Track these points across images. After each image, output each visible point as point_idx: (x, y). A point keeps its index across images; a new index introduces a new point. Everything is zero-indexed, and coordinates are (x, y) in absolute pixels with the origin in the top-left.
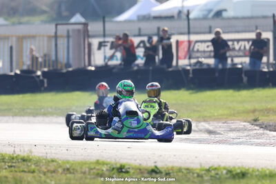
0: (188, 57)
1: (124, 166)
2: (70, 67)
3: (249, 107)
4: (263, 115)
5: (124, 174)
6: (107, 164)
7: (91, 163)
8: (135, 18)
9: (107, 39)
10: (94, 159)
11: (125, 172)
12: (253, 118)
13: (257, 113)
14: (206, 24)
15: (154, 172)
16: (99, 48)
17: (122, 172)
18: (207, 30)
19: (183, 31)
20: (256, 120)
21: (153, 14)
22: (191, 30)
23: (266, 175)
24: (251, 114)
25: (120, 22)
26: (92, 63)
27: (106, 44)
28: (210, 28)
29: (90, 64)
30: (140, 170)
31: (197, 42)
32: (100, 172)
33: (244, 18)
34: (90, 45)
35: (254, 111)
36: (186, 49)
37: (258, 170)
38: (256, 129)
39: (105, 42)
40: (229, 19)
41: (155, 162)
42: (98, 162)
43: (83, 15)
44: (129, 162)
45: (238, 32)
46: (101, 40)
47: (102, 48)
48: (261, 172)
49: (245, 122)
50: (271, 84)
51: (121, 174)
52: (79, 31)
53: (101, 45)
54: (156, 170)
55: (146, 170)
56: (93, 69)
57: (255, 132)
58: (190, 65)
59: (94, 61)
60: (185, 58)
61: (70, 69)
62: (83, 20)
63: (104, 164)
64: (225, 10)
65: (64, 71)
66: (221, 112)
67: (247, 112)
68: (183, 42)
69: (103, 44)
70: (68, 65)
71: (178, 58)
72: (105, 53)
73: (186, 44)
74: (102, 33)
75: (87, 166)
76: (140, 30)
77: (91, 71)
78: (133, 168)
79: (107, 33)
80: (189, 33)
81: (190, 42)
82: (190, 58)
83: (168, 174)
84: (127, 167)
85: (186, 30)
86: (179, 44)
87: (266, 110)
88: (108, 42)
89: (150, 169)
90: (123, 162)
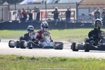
0: (45, 17)
1: (22, 57)
2: (3, 21)
3: (67, 35)
4: (72, 39)
5: (22, 60)
6: (16, 56)
7: (10, 55)
8: (27, 3)
9: (16, 11)
10: (11, 54)
11: (22, 59)
12: (69, 39)
13: (70, 38)
14: (52, 6)
15: (33, 59)
16: (14, 14)
17: (21, 59)
18: (53, 8)
19: (44, 8)
20: (70, 40)
21: (33, 2)
22: (47, 8)
23: (73, 60)
24: (68, 38)
25: (21, 5)
26: (11, 19)
27: (16, 13)
28: (54, 7)
29: (10, 20)
30: (28, 58)
31: (49, 12)
32: (13, 59)
33: (66, 3)
34: (10, 13)
35: (69, 37)
36: (45, 15)
37: (70, 58)
38: (70, 44)
39: (15, 12)
40: (60, 4)
41: (33, 55)
42: (12, 55)
43: (8, 2)
44: (24, 55)
45: (64, 8)
46: (14, 11)
47: (15, 14)
48: (71, 59)
49: (66, 41)
50: (75, 27)
51: (21, 60)
52: (6, 8)
53: (14, 13)
54: (34, 58)
55: (30, 58)
56: (11, 22)
57: (69, 44)
58: (46, 20)
59: (12, 19)
60: (44, 18)
61: (3, 22)
62: (8, 4)
63: (15, 56)
64: (59, 1)
65: (1, 22)
66: (57, 37)
67: (67, 37)
68: (44, 12)
69: (15, 13)
70: (2, 20)
71: (42, 18)
72: (15, 16)
73: (45, 13)
74: (15, 9)
75: (9, 56)
76: (28, 7)
77: (10, 22)
78: (25, 58)
79: (16, 9)
80: (46, 9)
81: (46, 12)
82: (46, 18)
83: (38, 60)
84: (23, 57)
85: (45, 8)
86: (42, 13)
87: (74, 36)
88: (17, 12)
89: (31, 58)
90: (22, 55)
